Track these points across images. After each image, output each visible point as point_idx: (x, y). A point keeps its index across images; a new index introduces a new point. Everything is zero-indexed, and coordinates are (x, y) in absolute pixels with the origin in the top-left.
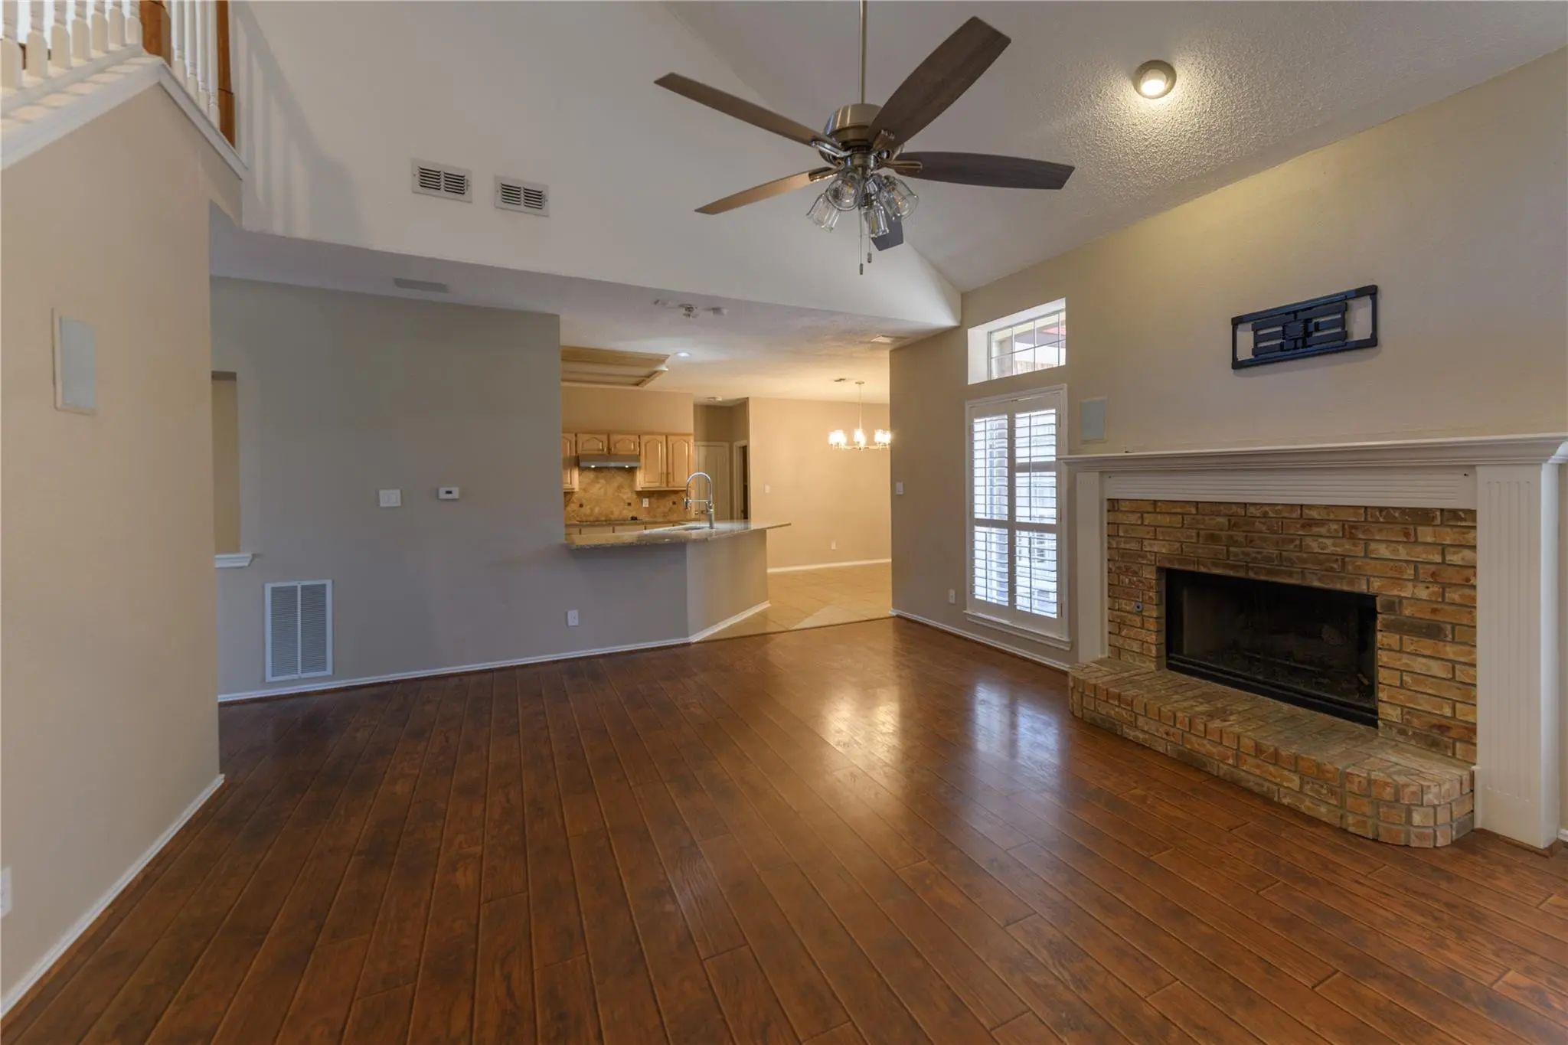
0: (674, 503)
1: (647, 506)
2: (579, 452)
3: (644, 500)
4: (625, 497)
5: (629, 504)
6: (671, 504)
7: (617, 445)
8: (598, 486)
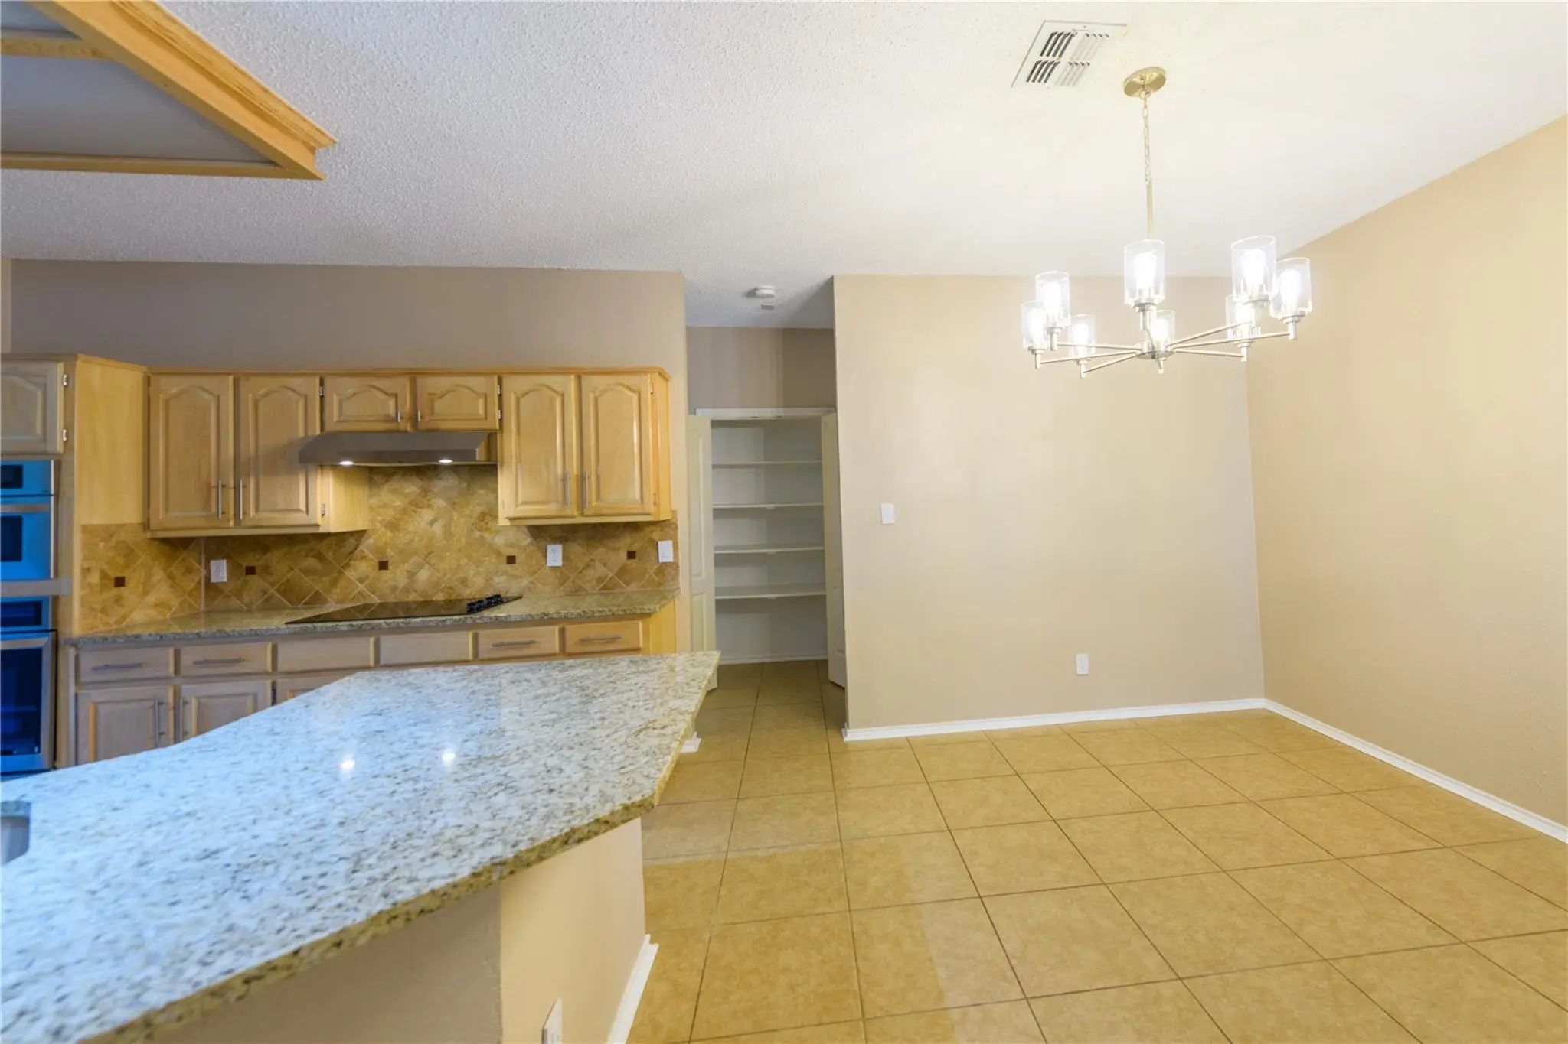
0: (631, 555)
1: (559, 563)
2: (328, 427)
3: (550, 548)
4: (500, 540)
5: (511, 560)
6: (624, 555)
7: (436, 403)
8: (427, 515)
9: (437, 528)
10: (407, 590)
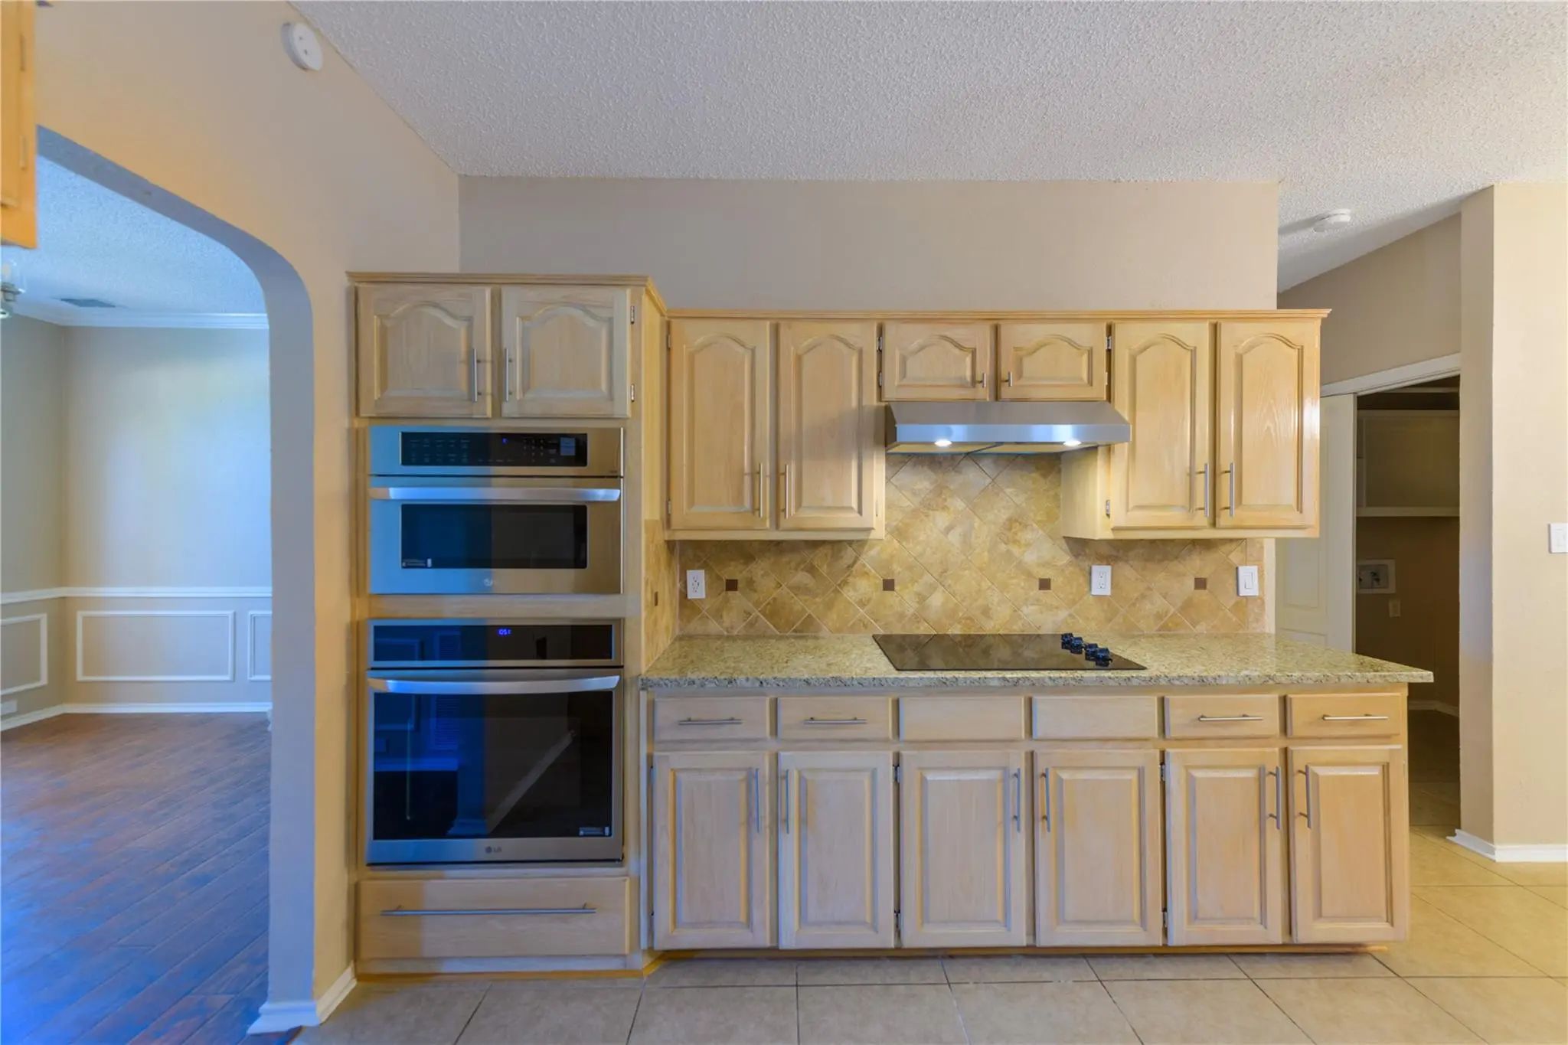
0: (1200, 584)
1: (1107, 591)
2: (890, 394)
3: (1096, 569)
4: (1030, 558)
5: (1045, 584)
6: (1191, 583)
7: (1026, 362)
8: (942, 519)
9: (954, 537)
10: (917, 618)
